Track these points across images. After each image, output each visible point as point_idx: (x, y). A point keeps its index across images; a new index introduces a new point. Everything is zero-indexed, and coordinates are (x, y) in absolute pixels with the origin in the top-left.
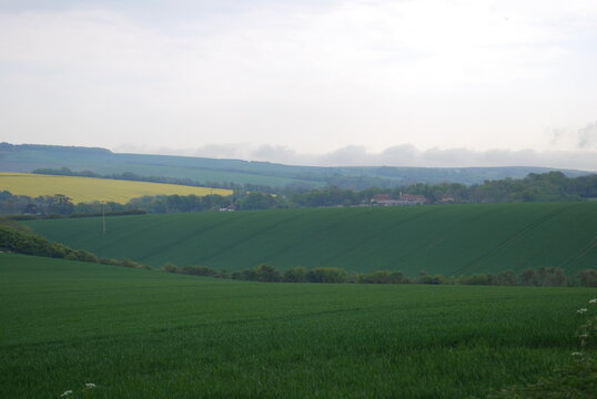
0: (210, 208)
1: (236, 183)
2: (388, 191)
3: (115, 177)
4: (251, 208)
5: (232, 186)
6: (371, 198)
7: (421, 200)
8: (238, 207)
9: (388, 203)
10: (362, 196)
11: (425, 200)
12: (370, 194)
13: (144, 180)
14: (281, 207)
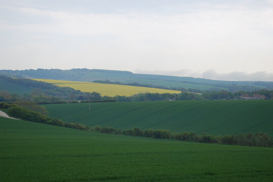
0: (165, 99)
1: (184, 88)
2: (248, 93)
3: (130, 85)
4: (183, 99)
5: (182, 89)
6: (239, 96)
7: (263, 97)
8: (177, 99)
9: (247, 98)
10: (236, 95)
11: (265, 97)
12: (240, 94)
13: (142, 86)
14: (197, 99)
